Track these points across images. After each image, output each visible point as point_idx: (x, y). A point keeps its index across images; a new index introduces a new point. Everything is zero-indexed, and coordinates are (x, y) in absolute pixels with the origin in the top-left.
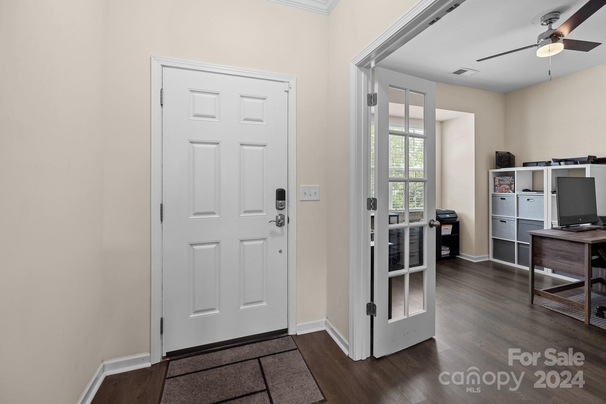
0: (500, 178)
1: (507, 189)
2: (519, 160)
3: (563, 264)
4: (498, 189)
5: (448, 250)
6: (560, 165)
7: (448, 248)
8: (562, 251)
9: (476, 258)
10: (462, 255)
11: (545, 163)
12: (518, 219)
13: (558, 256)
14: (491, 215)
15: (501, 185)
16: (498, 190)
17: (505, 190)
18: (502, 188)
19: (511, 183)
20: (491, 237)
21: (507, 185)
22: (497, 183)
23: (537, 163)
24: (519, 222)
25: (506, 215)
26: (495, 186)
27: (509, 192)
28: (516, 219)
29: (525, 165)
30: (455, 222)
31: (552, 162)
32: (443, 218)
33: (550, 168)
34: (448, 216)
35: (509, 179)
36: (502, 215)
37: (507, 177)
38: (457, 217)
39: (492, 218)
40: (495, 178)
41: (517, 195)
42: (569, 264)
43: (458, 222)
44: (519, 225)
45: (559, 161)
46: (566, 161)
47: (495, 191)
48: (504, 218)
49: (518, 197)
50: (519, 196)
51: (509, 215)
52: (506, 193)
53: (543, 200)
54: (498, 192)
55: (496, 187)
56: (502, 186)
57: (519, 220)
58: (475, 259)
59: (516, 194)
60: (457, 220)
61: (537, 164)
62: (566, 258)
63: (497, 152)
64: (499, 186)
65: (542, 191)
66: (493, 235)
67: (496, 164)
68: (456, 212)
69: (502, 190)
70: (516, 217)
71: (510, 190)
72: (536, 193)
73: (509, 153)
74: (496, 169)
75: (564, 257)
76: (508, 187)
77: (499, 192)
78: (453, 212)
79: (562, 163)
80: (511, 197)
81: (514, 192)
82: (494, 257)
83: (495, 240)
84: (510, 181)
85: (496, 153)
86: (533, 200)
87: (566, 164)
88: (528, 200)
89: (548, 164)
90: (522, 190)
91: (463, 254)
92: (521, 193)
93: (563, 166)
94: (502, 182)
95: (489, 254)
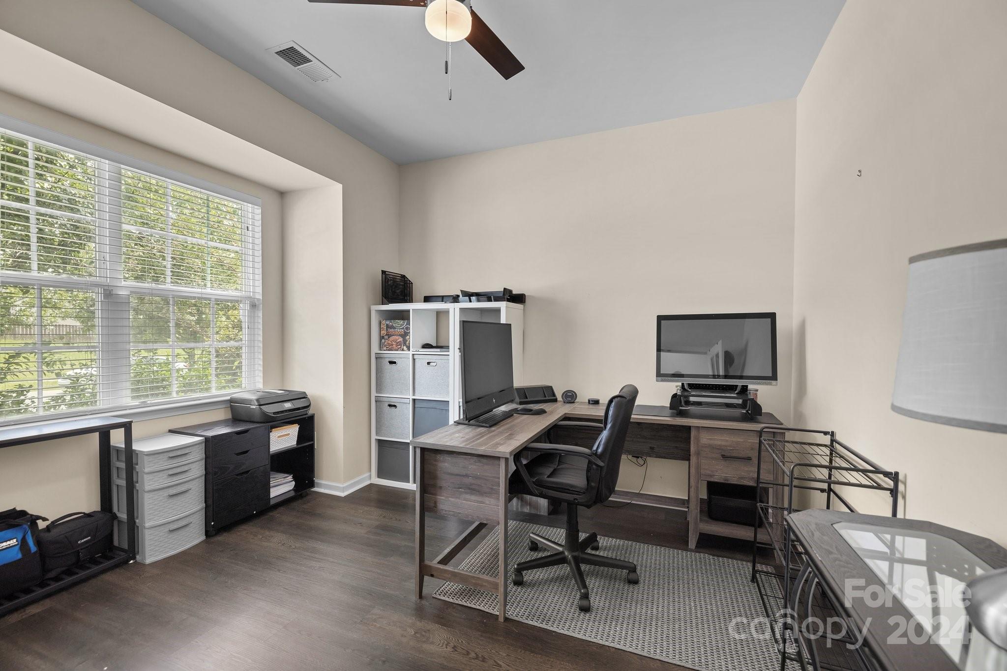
0: (388, 322)
1: (398, 344)
2: (419, 290)
3: (469, 503)
4: (386, 344)
5: (292, 481)
6: (470, 301)
7: (290, 478)
8: (467, 476)
9: (347, 486)
10: (320, 485)
11: (452, 298)
12: (414, 400)
13: (460, 488)
14: (374, 394)
15: (389, 336)
16: (385, 346)
17: (397, 346)
18: (392, 342)
19: (405, 332)
20: (374, 437)
21: (400, 335)
22: (384, 332)
23: (443, 297)
24: (416, 406)
25: (397, 394)
26: (381, 338)
27: (403, 350)
28: (411, 400)
29: (427, 299)
30: (304, 416)
31: (461, 296)
32: (274, 413)
33: (458, 306)
34: (288, 406)
35: (402, 325)
36: (390, 394)
37: (399, 321)
38: (308, 406)
39: (376, 401)
40: (380, 323)
41: (413, 355)
42: (478, 502)
43: (312, 418)
44: (417, 410)
45: (469, 295)
46: (479, 296)
47: (380, 349)
48: (394, 400)
49: (414, 359)
50: (416, 357)
51: (401, 393)
52: (397, 351)
53: (449, 363)
54: (385, 348)
55: (383, 341)
56: (392, 338)
57: (416, 401)
58: (343, 489)
59: (411, 353)
60: (311, 412)
61: (442, 299)
62: (474, 490)
63: (383, 272)
64: (387, 337)
65: (448, 347)
66: (377, 434)
67: (382, 296)
68: (309, 393)
69: (392, 345)
70: (412, 397)
71: (404, 346)
72: (439, 350)
73: (404, 276)
74: (382, 304)
75: (469, 489)
76: (401, 339)
77: (386, 350)
78: (303, 396)
79: (473, 298)
80: (404, 357)
81: (409, 350)
82: (380, 475)
83: (380, 442)
84: (403, 328)
85: (382, 274)
86: (434, 364)
87: (479, 301)
88: (429, 363)
89: (455, 299)
90: (420, 346)
91: (323, 482)
92: (418, 351)
93: (475, 304)
94: (392, 330)
95: (370, 470)
